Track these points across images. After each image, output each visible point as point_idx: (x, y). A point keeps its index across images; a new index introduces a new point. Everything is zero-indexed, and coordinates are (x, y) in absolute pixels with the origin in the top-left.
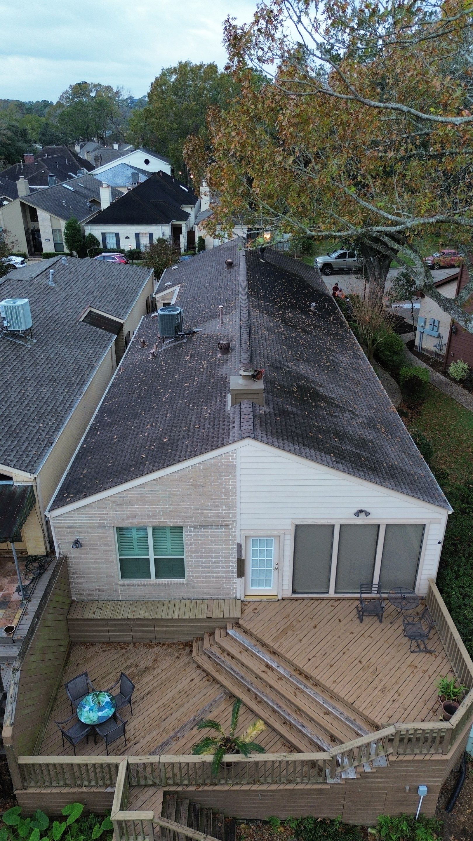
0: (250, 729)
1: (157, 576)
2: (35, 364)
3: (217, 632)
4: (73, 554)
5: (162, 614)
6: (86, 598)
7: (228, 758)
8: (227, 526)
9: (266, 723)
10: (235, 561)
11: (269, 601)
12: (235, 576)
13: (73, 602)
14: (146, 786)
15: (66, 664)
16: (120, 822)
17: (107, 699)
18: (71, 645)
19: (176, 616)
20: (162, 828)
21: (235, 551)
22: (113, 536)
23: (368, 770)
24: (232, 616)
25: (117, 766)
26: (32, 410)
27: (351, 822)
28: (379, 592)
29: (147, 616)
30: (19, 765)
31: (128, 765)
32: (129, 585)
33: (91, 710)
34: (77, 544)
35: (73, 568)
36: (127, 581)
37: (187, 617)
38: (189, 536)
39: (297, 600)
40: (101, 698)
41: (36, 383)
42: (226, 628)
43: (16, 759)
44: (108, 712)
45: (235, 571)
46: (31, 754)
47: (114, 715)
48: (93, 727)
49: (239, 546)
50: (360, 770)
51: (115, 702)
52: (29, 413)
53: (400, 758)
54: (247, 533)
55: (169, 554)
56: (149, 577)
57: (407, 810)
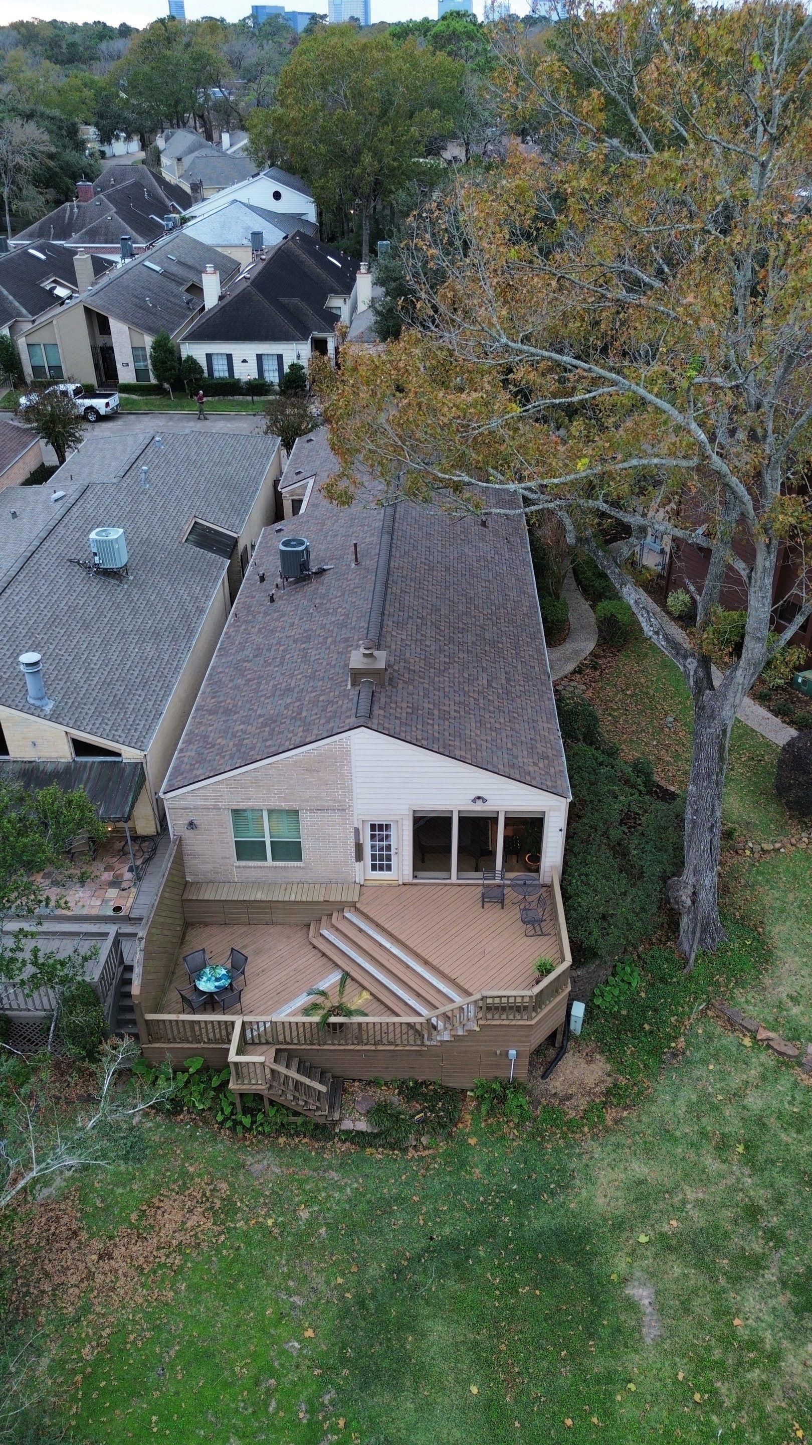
0: (355, 999)
1: (274, 859)
2: (135, 612)
3: (335, 915)
4: (188, 834)
5: (278, 895)
6: (200, 878)
7: (333, 1019)
8: (344, 810)
9: (371, 994)
10: (353, 845)
11: (390, 886)
12: (354, 860)
13: (187, 882)
14: (260, 1044)
15: (182, 943)
16: (236, 1064)
17: (224, 972)
18: (187, 925)
19: (292, 899)
20: (273, 1071)
21: (353, 835)
22: (229, 818)
23: (460, 1033)
24: (349, 899)
25: (233, 1023)
26: (136, 673)
27: (451, 1085)
28: (502, 879)
29: (264, 898)
30: (146, 1021)
31: (243, 1023)
32: (245, 867)
33: (209, 980)
34: (191, 825)
35: (187, 849)
36: (243, 863)
37: (304, 899)
38: (305, 820)
39: (416, 884)
40: (218, 971)
41: (137, 637)
42: (343, 911)
43: (142, 1015)
44: (224, 983)
45: (353, 854)
46: (155, 1012)
47: (231, 984)
48: (211, 994)
49: (357, 831)
50: (453, 1033)
51: (230, 975)
52: (133, 678)
53: (489, 1022)
54: (364, 818)
55: (287, 837)
56: (265, 859)
57: (500, 1074)
